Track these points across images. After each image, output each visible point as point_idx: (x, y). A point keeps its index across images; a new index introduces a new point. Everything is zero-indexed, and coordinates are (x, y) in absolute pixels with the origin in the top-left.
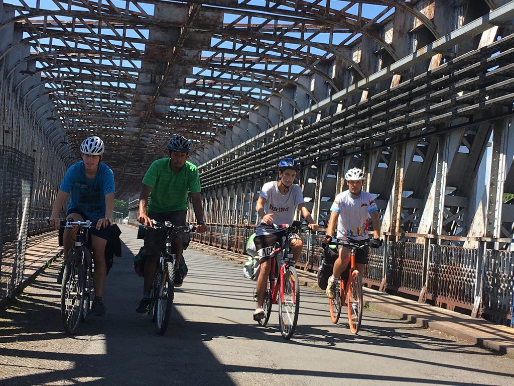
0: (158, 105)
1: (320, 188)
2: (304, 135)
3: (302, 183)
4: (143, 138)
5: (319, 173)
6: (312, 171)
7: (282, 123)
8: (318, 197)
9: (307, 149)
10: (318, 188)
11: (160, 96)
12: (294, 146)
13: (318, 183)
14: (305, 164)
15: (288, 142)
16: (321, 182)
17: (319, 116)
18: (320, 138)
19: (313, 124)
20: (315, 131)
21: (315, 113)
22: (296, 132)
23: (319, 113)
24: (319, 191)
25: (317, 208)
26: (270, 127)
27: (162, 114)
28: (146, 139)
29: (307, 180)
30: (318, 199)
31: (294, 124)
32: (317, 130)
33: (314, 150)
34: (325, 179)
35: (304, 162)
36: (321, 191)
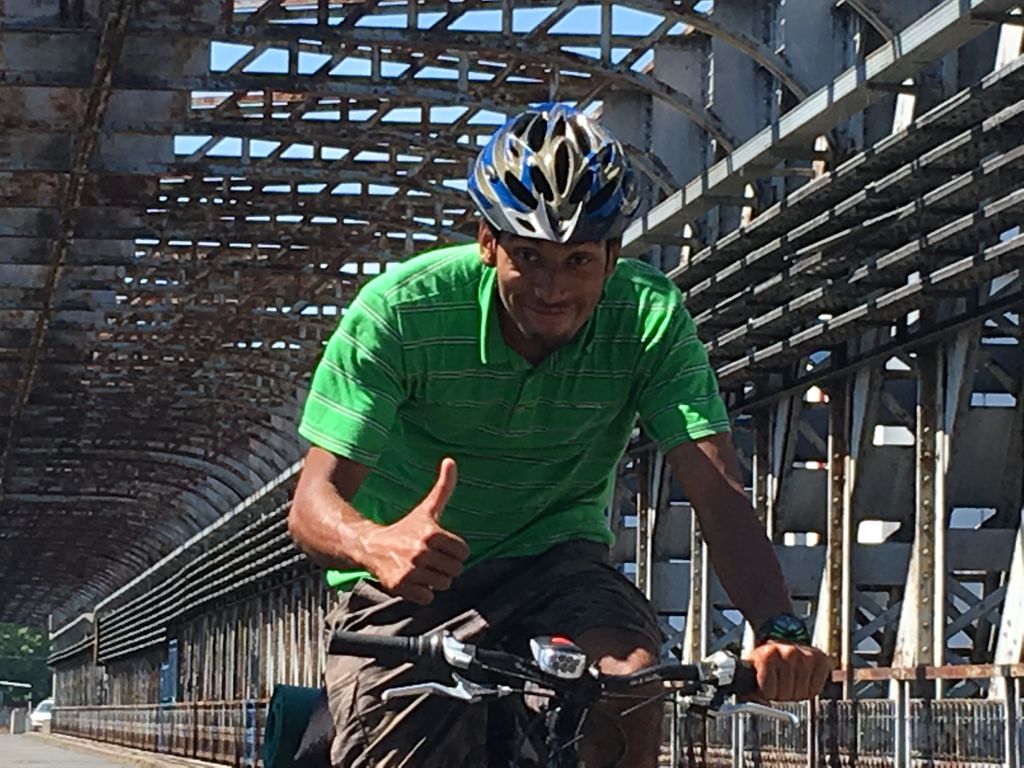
0: (117, 137)
1: (941, 467)
2: (839, 208)
3: (842, 451)
4: (68, 316)
5: (930, 388)
6: (890, 383)
7: (723, 164)
8: (930, 510)
9: (861, 273)
10: (930, 463)
11: (115, 84)
12: (793, 271)
13: (929, 440)
14: (851, 353)
15: (756, 254)
16: (939, 435)
17: (906, 103)
18: (922, 208)
19: (879, 146)
20: (893, 178)
21: (887, 87)
22: (793, 198)
23: (908, 90)
24: (933, 478)
25: (932, 566)
26: (663, 198)
27: (140, 181)
28: (82, 317)
29: (867, 433)
30: (932, 522)
31: (782, 165)
32: (905, 171)
33: (895, 277)
34: (959, 414)
35: (844, 346)
36: (946, 477)
